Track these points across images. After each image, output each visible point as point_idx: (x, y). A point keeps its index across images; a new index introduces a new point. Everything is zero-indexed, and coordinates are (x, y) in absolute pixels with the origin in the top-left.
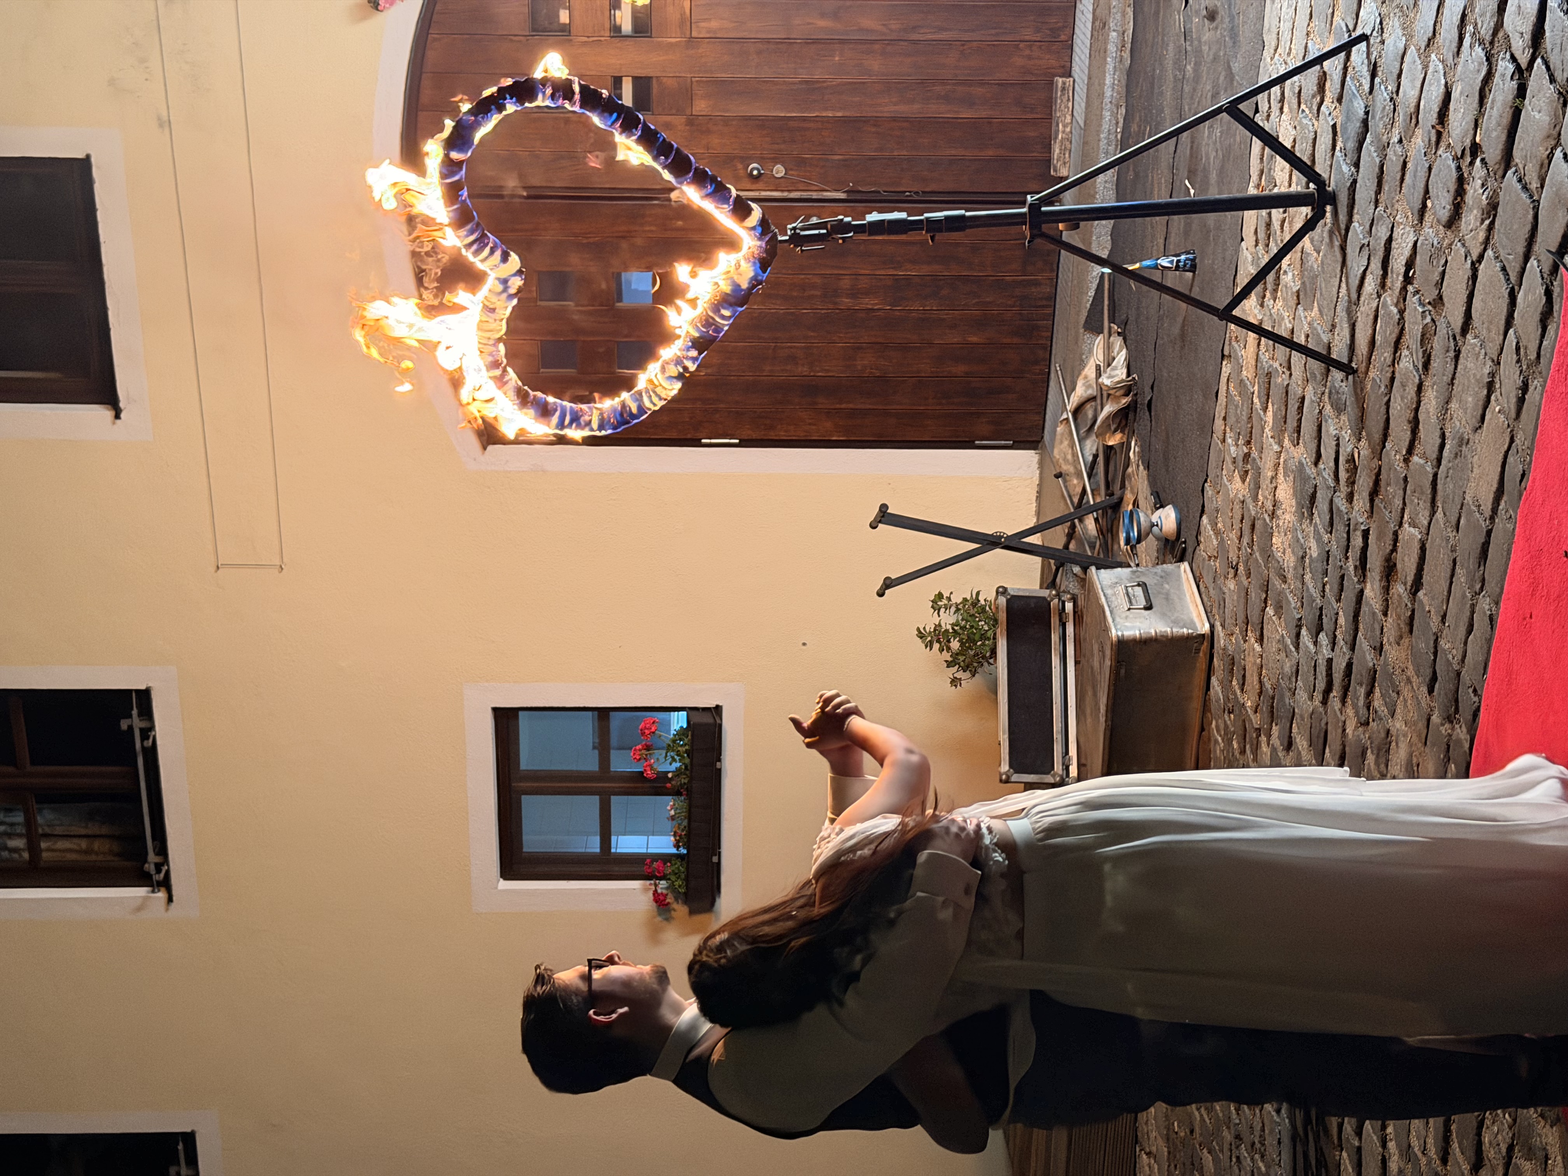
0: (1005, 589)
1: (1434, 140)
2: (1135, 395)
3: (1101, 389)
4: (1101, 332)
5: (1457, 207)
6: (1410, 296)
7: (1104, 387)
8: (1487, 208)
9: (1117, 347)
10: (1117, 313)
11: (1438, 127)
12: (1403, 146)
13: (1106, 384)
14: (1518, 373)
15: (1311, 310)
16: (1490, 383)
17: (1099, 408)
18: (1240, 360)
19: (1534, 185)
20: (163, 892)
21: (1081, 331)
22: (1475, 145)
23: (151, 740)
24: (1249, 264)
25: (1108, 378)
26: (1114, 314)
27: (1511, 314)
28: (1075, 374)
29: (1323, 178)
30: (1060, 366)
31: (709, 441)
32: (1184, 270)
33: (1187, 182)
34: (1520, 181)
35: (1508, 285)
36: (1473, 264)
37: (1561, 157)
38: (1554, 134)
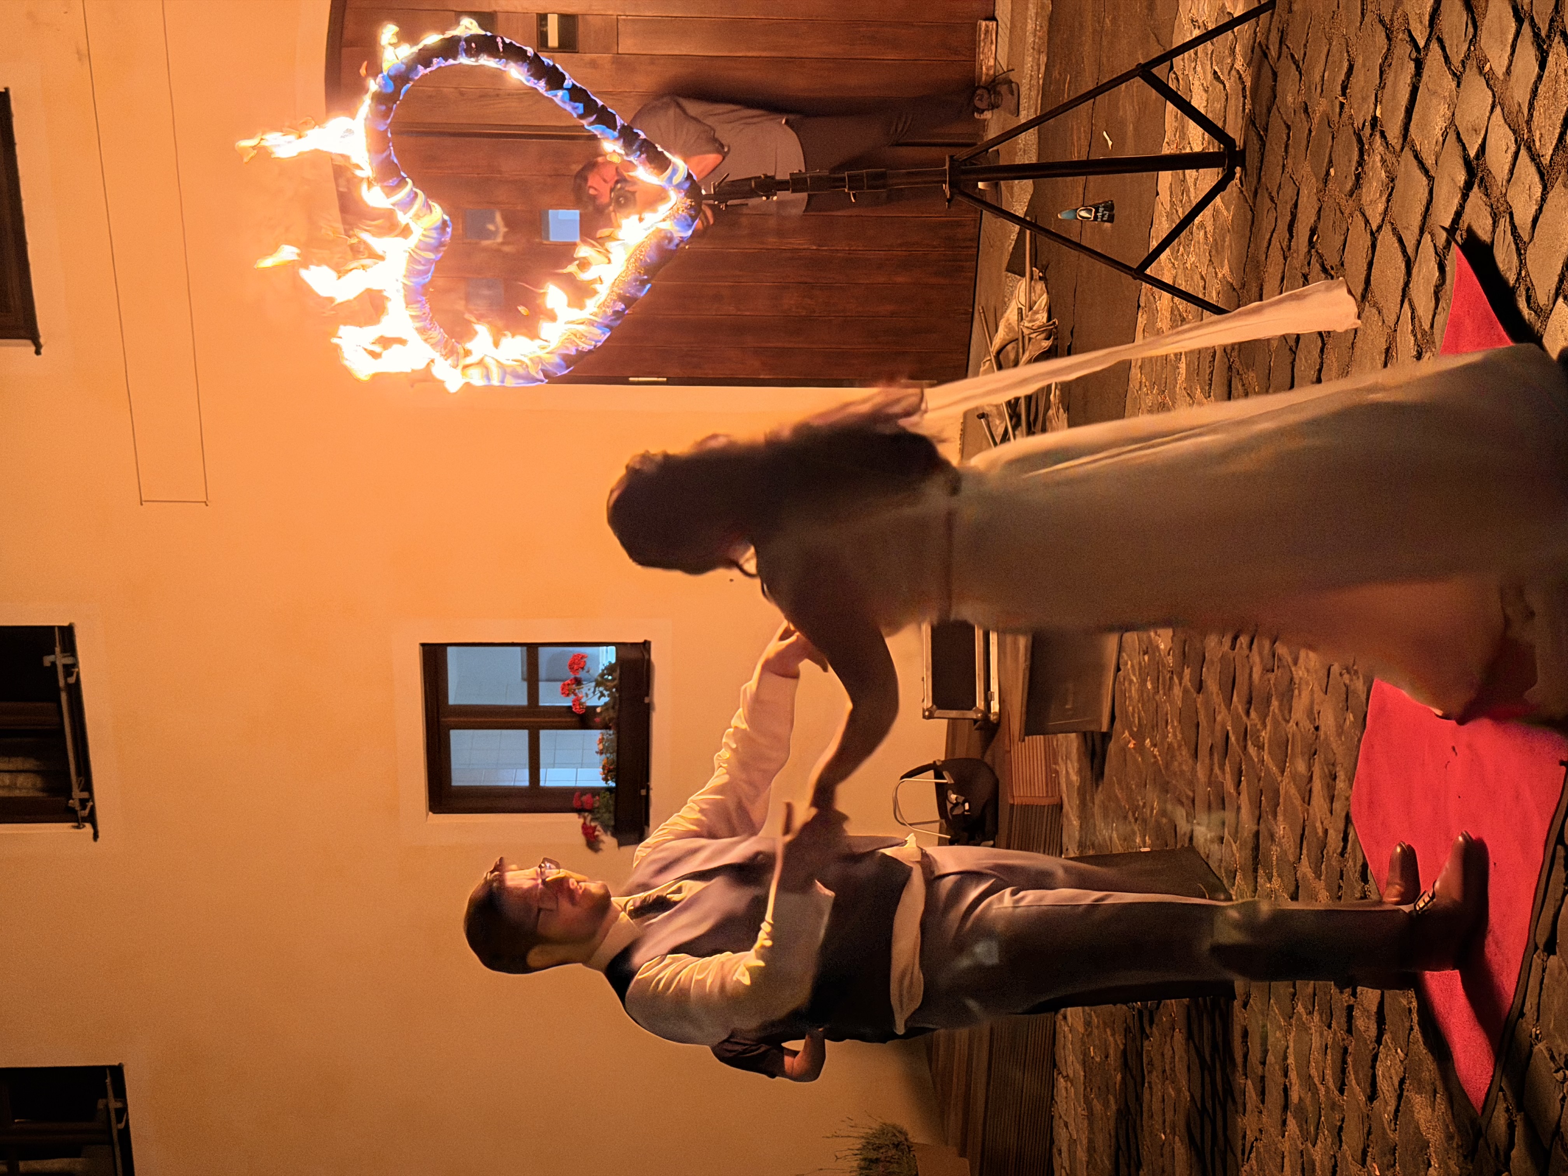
1: (1338, 110)
2: (1055, 339)
3: (1023, 332)
4: (1023, 275)
5: (1358, 177)
6: (1313, 260)
7: (1026, 331)
8: (1386, 180)
9: (1038, 291)
10: (1039, 258)
11: (1341, 99)
12: (1308, 114)
13: (1028, 328)
14: (1412, 342)
15: (1222, 267)
16: (1387, 350)
17: (1021, 351)
18: (1155, 312)
19: (1429, 162)
20: (88, 827)
21: (1004, 273)
22: (1375, 119)
23: (75, 675)
24: (1164, 219)
25: (1030, 322)
26: (1036, 259)
27: (1407, 284)
28: (998, 315)
29: (1234, 140)
30: (983, 308)
31: (636, 379)
32: (1102, 221)
33: (1105, 133)
34: (1417, 156)
35: (1404, 256)
36: (1372, 233)
37: (1454, 137)
38: (1449, 114)
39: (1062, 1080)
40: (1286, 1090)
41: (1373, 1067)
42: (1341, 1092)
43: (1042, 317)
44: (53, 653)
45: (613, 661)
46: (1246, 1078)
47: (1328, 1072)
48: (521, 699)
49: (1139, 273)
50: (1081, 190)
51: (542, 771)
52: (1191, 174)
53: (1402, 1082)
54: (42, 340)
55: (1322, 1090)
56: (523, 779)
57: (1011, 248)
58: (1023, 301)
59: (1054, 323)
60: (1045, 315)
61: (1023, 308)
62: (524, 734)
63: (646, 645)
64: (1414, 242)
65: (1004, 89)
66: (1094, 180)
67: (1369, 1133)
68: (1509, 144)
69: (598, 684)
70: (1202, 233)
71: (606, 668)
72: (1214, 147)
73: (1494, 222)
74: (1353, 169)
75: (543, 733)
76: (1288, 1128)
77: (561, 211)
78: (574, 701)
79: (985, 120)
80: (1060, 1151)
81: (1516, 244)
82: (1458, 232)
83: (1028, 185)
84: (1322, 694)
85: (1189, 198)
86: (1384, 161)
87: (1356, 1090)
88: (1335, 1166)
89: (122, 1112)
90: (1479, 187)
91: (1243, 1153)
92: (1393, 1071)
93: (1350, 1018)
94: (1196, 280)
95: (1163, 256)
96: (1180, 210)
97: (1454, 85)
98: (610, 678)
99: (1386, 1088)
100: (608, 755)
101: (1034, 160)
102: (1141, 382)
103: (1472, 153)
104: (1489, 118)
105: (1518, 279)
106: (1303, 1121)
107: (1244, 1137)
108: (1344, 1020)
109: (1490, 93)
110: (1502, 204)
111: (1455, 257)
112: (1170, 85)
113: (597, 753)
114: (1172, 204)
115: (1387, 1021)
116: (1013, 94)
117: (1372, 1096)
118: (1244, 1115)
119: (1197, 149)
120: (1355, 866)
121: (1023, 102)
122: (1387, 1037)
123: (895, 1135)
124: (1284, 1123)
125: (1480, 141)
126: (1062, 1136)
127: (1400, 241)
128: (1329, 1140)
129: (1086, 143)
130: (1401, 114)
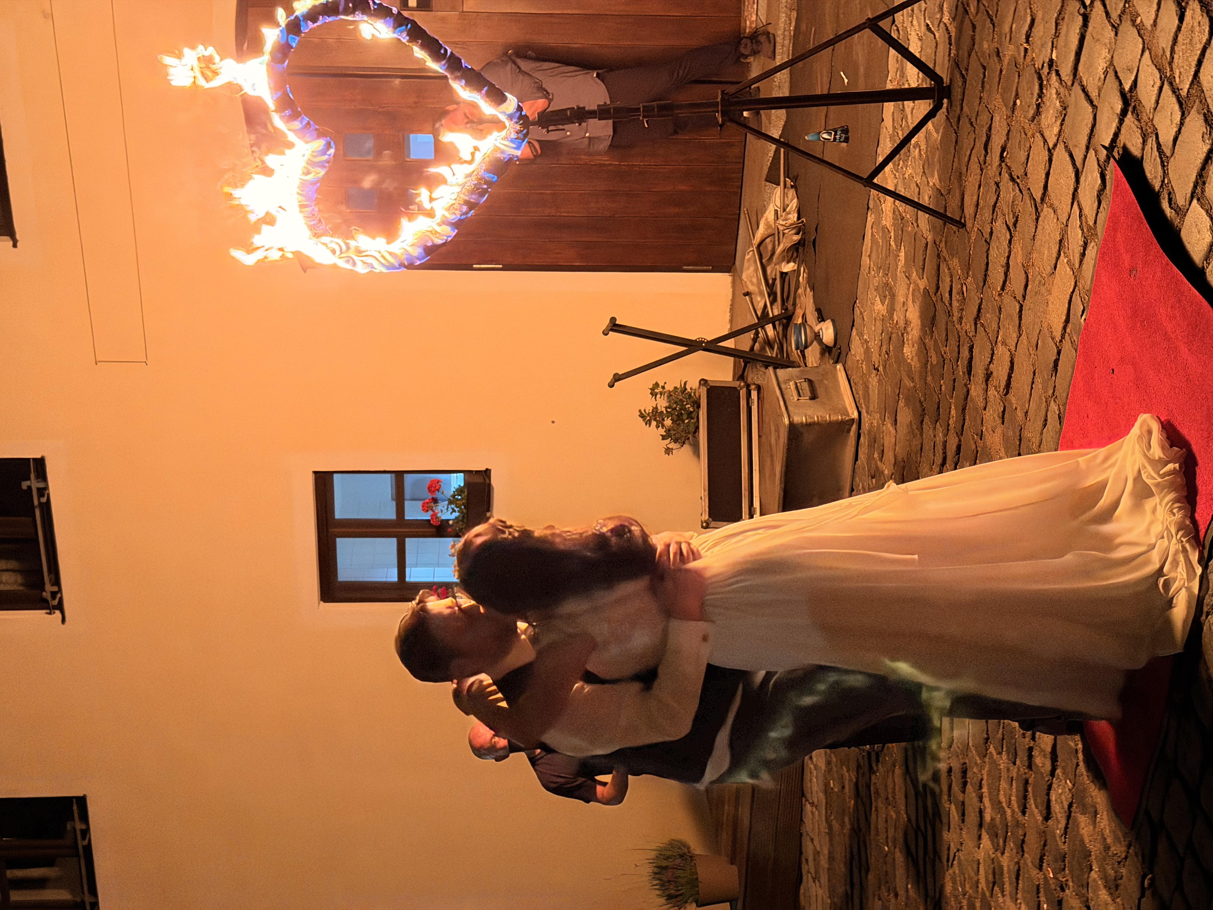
0: (706, 381)
1: (1023, 54)
2: (804, 234)
3: (778, 229)
4: (778, 184)
5: (1038, 106)
6: (1004, 171)
7: (781, 228)
8: (1060, 108)
9: (790, 197)
10: (790, 171)
11: (1025, 45)
12: (1000, 57)
13: (782, 225)
14: (1080, 234)
15: (933, 177)
16: (1061, 241)
17: (777, 243)
18: (881, 212)
19: (1094, 94)
20: (58, 614)
21: (763, 183)
22: (1051, 61)
23: (46, 495)
24: (888, 140)
25: (784, 220)
26: (788, 172)
27: (1076, 190)
28: (759, 215)
29: (942, 78)
30: (747, 210)
31: (478, 266)
32: (840, 141)
33: (842, 73)
34: (1084, 90)
35: (1074, 168)
36: (1049, 150)
37: (1113, 74)
38: (1109, 57)
39: (809, 806)
40: (981, 812)
41: (1048, 794)
42: (1024, 813)
43: (793, 217)
44: (29, 479)
45: (462, 485)
46: (951, 803)
47: (1013, 798)
48: (391, 514)
49: (869, 182)
50: (823, 117)
51: (408, 570)
52: (908, 104)
53: (1070, 805)
54: (18, 237)
55: (1009, 812)
56: (393, 576)
57: (769, 164)
58: (779, 205)
59: (803, 221)
60: (796, 215)
61: (779, 210)
62: (394, 541)
63: (487, 472)
64: (1082, 156)
65: (763, 39)
66: (834, 110)
67: (1045, 845)
68: (1156, 80)
69: (450, 502)
70: (917, 151)
71: (457, 490)
72: (927, 83)
73: (1144, 141)
74: (1035, 99)
75: (408, 541)
76: (983, 842)
77: (419, 135)
78: (432, 516)
79: (749, 64)
80: (807, 860)
81: (1161, 159)
82: (1116, 150)
83: (782, 113)
85: (907, 123)
86: (1058, 93)
87: (1035, 812)
88: (1019, 870)
89: (86, 831)
90: (1133, 114)
91: (948, 861)
92: (1063, 797)
93: (1030, 757)
94: (912, 187)
95: (887, 169)
96: (900, 133)
97: (1113, 34)
98: (460, 497)
99: (1058, 810)
101: (787, 94)
102: (869, 268)
103: (1127, 87)
104: (1140, 60)
105: (1162, 186)
106: (994, 834)
107: (948, 849)
108: (1025, 758)
109: (1141, 40)
110: (1150, 127)
111: (1113, 169)
112: (893, 35)
114: (894, 127)
115: (1059, 759)
116: (770, 43)
117: (1047, 817)
118: (948, 831)
119: (913, 85)
122: (1059, 771)
123: (680, 848)
124: (980, 837)
125: (1133, 78)
126: (808, 849)
127: (1071, 156)
128: (1014, 850)
129: (827, 82)
130: (1072, 57)
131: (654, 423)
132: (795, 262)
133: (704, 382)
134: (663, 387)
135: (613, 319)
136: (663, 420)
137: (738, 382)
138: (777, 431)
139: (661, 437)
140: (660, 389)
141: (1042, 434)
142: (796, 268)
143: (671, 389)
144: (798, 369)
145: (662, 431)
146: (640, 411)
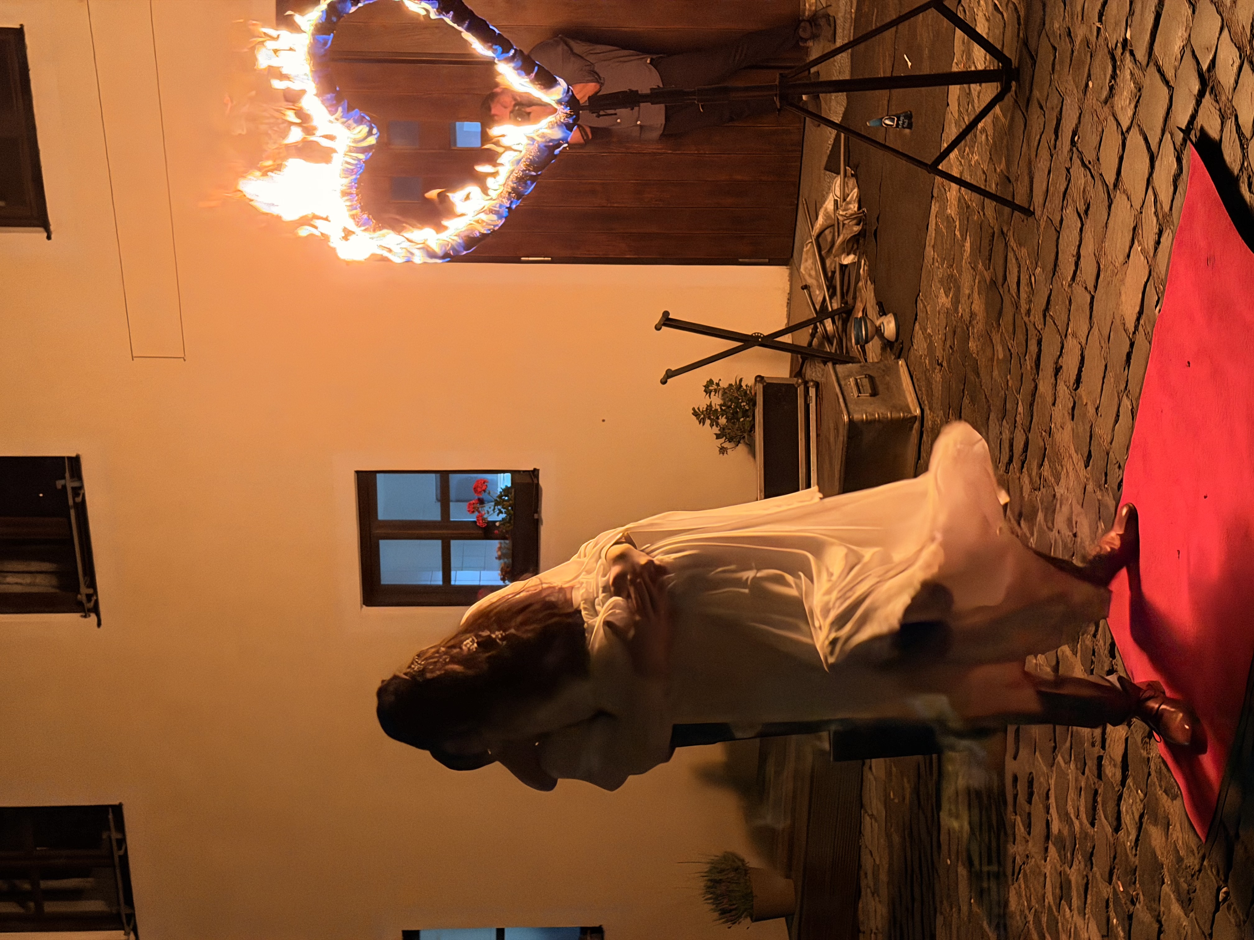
0: (762, 378)
1: (1095, 34)
2: (865, 224)
3: (838, 219)
4: (838, 173)
5: (1111, 88)
6: (1075, 156)
7: (840, 218)
8: (1134, 90)
9: (850, 186)
10: (851, 158)
11: (1098, 25)
12: (1071, 37)
13: (842, 215)
14: (1155, 221)
15: (1000, 164)
16: (1134, 229)
17: (836, 234)
18: (946, 201)
19: (1170, 75)
20: (93, 617)
21: (823, 172)
22: (1125, 40)
23: (81, 497)
24: (953, 125)
25: (844, 210)
26: (849, 159)
27: (1151, 174)
28: (818, 206)
29: (1010, 60)
30: (805, 200)
31: (527, 259)
32: (903, 127)
33: (905, 56)
34: (1160, 70)
35: (1148, 151)
36: (1122, 133)
37: (1190, 54)
38: (1186, 35)
39: (868, 818)
40: (1048, 824)
41: (1118, 805)
42: (1093, 825)
43: (854, 207)
44: (64, 478)
45: (509, 485)
46: (1016, 814)
47: (1082, 809)
48: (435, 515)
49: (933, 168)
50: (886, 102)
51: (453, 573)
52: (975, 87)
53: (1142, 816)
54: (52, 228)
55: (1077, 823)
56: (437, 579)
57: (828, 152)
58: (838, 194)
59: (864, 211)
60: (856, 206)
61: (839, 200)
62: (439, 543)
63: (535, 473)
64: (1157, 140)
65: (822, 22)
66: (897, 93)
67: (1115, 858)
68: (1235, 59)
69: (497, 503)
70: (984, 137)
71: (504, 490)
72: (994, 65)
73: (1222, 123)
74: (1108, 81)
75: (453, 543)
76: (1049, 855)
77: (466, 123)
78: (477, 517)
79: (808, 48)
80: (866, 874)
81: (1241, 141)
82: (1193, 132)
83: (842, 97)
84: (1079, 507)
85: (974, 108)
86: (1132, 74)
87: (1105, 825)
88: (1087, 884)
89: (122, 842)
90: (1210, 94)
91: (1013, 875)
92: (1134, 808)
93: (1100, 766)
94: (978, 174)
95: (952, 155)
96: (966, 119)
97: (1190, 12)
98: (506, 498)
99: (1128, 820)
100: (506, 560)
101: (847, 77)
102: (933, 259)
103: (1205, 67)
104: (1218, 39)
105: (1241, 170)
106: (1061, 847)
107: (1014, 862)
108: (1095, 768)
109: (1219, 17)
110: (1229, 109)
111: (1191, 153)
112: (959, 14)
113: (496, 558)
114: (960, 112)
115: (1130, 768)
116: (830, 25)
117: (1117, 829)
118: (1014, 844)
119: (980, 67)
120: (1105, 645)
121: (839, 31)
122: (1129, 781)
123: (734, 861)
124: (1046, 849)
125: (1211, 57)
126: (867, 863)
127: (1146, 139)
128: (1083, 863)
129: (890, 65)
130: (1147, 37)
131: (708, 422)
132: (855, 254)
133: (760, 379)
134: (718, 384)
135: (666, 314)
136: (718, 418)
137: (796, 379)
138: (837, 428)
139: (715, 436)
140: (715, 387)
141: (1113, 430)
142: (856, 260)
143: (726, 386)
144: (859, 364)
145: (716, 430)
146: (694, 409)
